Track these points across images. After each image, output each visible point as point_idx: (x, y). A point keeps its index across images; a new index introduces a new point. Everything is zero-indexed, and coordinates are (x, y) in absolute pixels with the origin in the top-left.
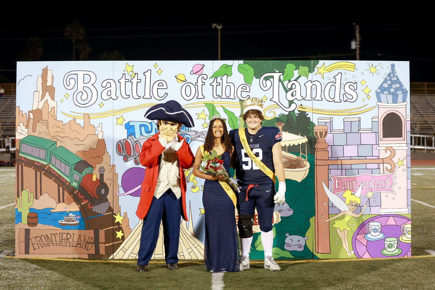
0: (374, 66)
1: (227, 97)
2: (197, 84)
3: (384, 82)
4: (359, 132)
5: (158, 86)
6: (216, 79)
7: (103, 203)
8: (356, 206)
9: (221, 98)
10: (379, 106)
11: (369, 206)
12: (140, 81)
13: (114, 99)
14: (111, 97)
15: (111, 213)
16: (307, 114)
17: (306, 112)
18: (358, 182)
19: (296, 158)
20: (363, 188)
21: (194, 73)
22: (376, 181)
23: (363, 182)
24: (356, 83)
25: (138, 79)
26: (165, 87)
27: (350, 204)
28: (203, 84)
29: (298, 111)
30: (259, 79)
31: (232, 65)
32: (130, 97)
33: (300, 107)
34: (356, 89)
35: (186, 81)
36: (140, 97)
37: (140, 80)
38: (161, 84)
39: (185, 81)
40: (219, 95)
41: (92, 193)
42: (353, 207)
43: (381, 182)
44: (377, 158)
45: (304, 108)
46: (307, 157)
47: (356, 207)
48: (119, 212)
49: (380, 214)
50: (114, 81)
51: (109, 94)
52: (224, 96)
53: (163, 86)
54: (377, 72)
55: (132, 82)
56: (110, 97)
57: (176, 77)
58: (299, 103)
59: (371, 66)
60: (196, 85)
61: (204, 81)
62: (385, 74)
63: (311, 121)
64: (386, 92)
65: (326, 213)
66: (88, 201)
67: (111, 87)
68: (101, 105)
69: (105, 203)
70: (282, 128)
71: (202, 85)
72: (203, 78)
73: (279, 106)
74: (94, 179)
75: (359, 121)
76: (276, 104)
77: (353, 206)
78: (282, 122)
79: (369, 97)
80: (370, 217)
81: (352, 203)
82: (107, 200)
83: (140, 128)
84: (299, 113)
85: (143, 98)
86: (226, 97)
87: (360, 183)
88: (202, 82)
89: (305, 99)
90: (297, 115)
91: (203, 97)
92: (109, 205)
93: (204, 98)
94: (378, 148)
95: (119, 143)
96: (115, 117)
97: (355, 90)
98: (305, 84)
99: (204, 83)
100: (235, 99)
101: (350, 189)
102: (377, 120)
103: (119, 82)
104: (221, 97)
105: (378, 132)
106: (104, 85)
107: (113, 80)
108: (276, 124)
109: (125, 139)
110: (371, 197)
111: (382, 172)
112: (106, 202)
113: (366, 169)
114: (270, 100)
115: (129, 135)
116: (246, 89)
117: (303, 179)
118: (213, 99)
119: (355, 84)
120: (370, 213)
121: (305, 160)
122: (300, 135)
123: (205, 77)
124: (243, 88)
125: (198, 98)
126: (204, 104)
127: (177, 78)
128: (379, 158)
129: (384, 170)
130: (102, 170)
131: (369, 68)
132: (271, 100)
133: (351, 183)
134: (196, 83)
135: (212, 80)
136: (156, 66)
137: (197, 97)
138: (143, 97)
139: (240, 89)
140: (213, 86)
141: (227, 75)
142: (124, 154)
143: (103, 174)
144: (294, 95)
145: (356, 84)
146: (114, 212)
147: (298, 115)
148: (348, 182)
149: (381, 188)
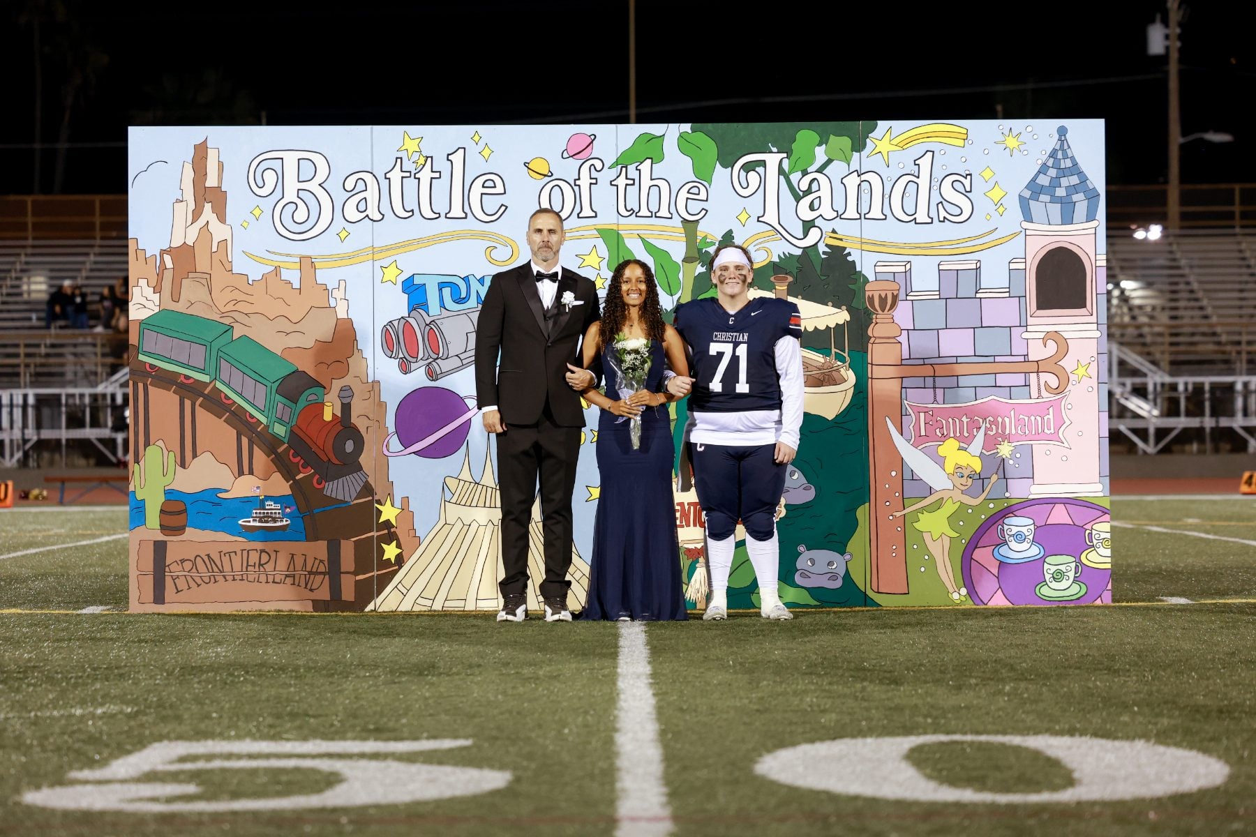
0: (1015, 132)
1: (652, 212)
2: (578, 182)
3: (1039, 172)
4: (978, 295)
5: (483, 187)
6: (624, 169)
7: (351, 476)
8: (971, 478)
9: (636, 216)
10: (1028, 233)
11: (1005, 478)
12: (437, 175)
13: (374, 221)
14: (367, 216)
15: (371, 498)
16: (849, 254)
17: (845, 248)
18: (976, 418)
19: (822, 361)
20: (989, 432)
21: (572, 156)
22: (1021, 416)
23: (987, 420)
24: (970, 175)
25: (432, 171)
26: (500, 189)
27: (955, 474)
28: (594, 181)
29: (827, 245)
30: (730, 169)
31: (664, 135)
32: (413, 214)
33: (830, 237)
34: (971, 191)
35: (552, 174)
36: (438, 215)
37: (439, 173)
38: (489, 184)
39: (550, 174)
40: (632, 209)
41: (323, 450)
42: (963, 481)
43: (1033, 418)
44: (1022, 359)
45: (841, 240)
46: (847, 358)
47: (970, 480)
48: (391, 495)
49: (1031, 497)
50: (374, 175)
51: (362, 207)
52: (644, 212)
53: (495, 187)
54: (1022, 148)
55: (419, 179)
56: (364, 214)
57: (527, 165)
58: (827, 227)
59: (1007, 132)
60: (575, 185)
61: (594, 174)
62: (1044, 153)
63: (857, 270)
64: (1044, 198)
65: (897, 494)
66: (313, 471)
67: (366, 190)
68: (343, 235)
69: (355, 475)
70: (786, 287)
71: (591, 184)
72: (592, 167)
73: (779, 235)
74: (328, 416)
75: (977, 269)
76: (771, 228)
77: (962, 477)
78: (786, 274)
79: (1001, 209)
80: (1006, 505)
81: (960, 470)
82: (360, 468)
83: (440, 290)
84: (827, 250)
85: (446, 217)
86: (650, 214)
87: (981, 420)
88: (591, 178)
89: (842, 217)
90: (823, 256)
91: (593, 214)
92: (364, 480)
93: (596, 216)
94: (1026, 335)
95: (388, 327)
96: (377, 264)
97: (967, 194)
98: (842, 179)
99: (596, 179)
100: (671, 218)
101: (955, 437)
102: (1022, 266)
103: (386, 178)
104: (638, 215)
105: (1025, 296)
106: (349, 186)
107: (372, 173)
108: (772, 279)
109: (402, 317)
110: (1009, 456)
111: (1034, 393)
112: (358, 473)
113: (996, 386)
114: (758, 221)
115: (413, 308)
116: (699, 194)
117: (840, 412)
118: (618, 219)
119: (966, 178)
120: (1007, 495)
121: (845, 364)
122: (830, 304)
123: (598, 165)
124: (690, 191)
125: (580, 215)
126: (595, 232)
127: (529, 167)
128: (1027, 360)
129: (1039, 389)
130: (347, 393)
131: (1001, 138)
132: (760, 219)
133: (957, 421)
134: (575, 180)
135: (614, 172)
136: (477, 138)
137: (578, 214)
138: (446, 214)
139: (683, 194)
140: (617, 186)
141: (652, 158)
142: (401, 356)
143: (349, 404)
144: (816, 208)
145: (969, 177)
146: (376, 497)
147: (825, 256)
148: (950, 420)
149: (1033, 433)
